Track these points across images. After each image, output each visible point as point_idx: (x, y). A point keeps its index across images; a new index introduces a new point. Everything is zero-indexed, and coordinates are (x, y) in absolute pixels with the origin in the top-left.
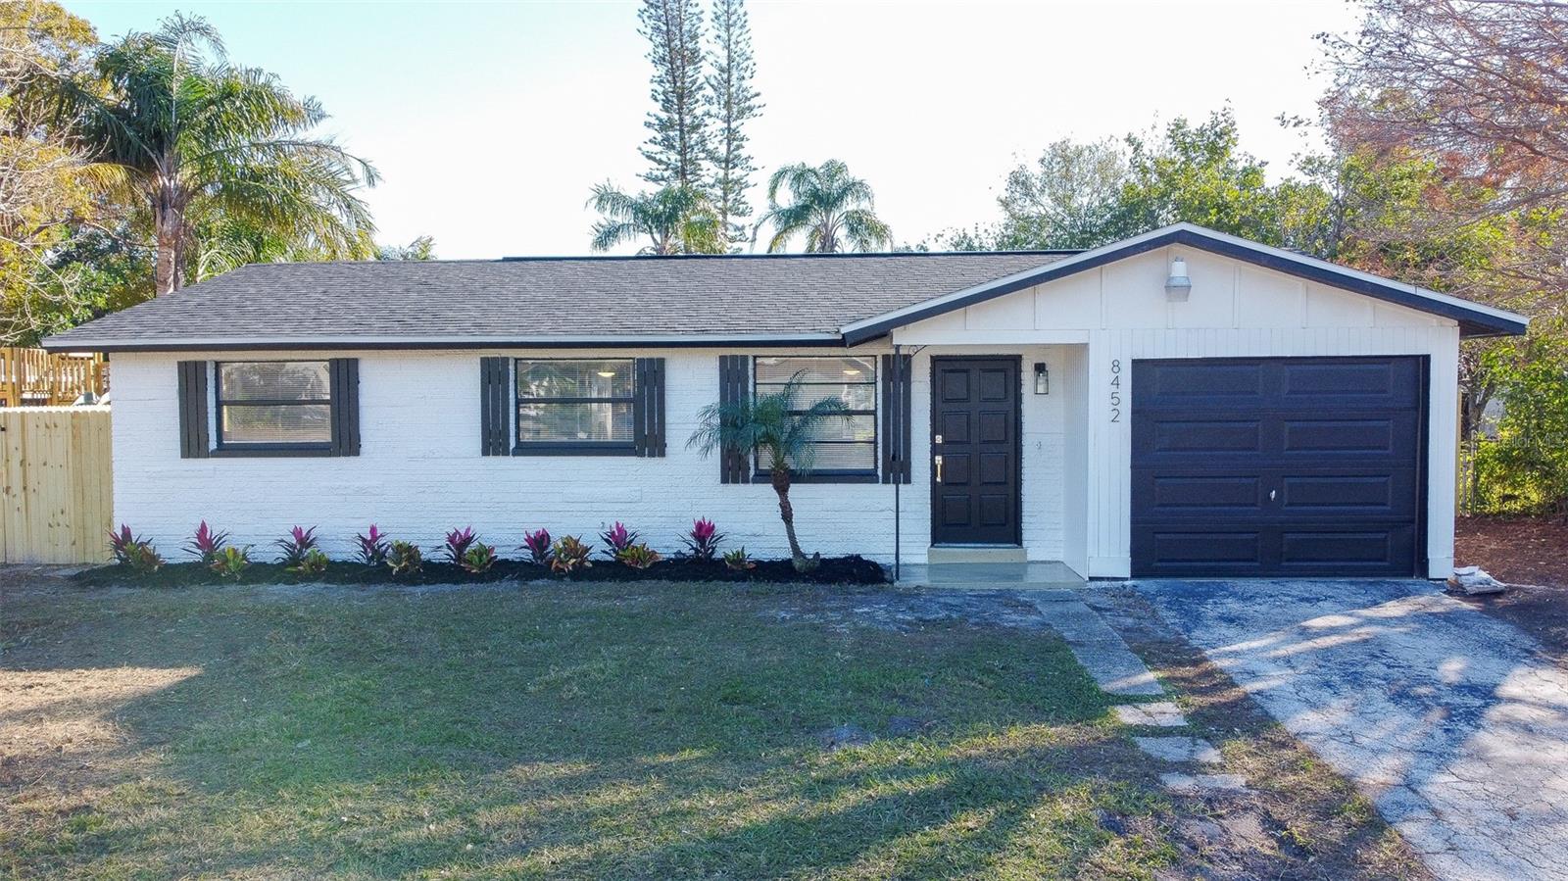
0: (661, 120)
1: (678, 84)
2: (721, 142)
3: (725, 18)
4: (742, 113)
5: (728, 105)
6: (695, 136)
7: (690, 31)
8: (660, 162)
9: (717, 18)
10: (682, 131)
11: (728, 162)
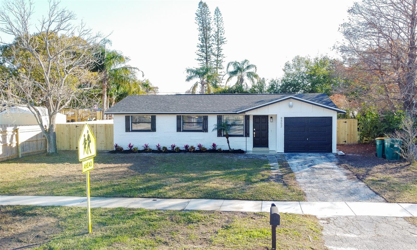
0: (201, 45)
1: (205, 36)
2: (216, 50)
3: (217, 19)
4: (221, 43)
5: (218, 41)
6: (210, 49)
7: (208, 22)
8: (201, 56)
9: (215, 19)
10: (206, 48)
11: (218, 56)
